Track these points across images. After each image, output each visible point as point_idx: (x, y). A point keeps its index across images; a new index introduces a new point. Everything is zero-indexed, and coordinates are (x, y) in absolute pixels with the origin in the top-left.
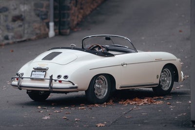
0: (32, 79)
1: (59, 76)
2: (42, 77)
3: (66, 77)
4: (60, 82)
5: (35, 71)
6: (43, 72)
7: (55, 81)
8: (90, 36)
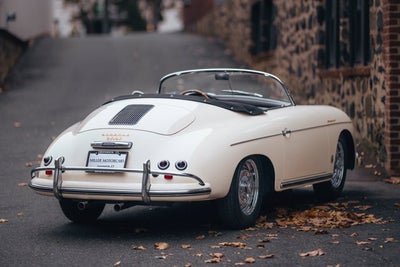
0: (91, 172)
1: (164, 164)
2: (120, 166)
3: (182, 165)
4: (169, 177)
5: (97, 153)
6: (121, 153)
7: (155, 175)
8: (178, 73)
